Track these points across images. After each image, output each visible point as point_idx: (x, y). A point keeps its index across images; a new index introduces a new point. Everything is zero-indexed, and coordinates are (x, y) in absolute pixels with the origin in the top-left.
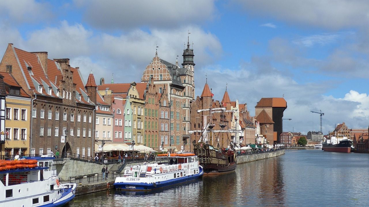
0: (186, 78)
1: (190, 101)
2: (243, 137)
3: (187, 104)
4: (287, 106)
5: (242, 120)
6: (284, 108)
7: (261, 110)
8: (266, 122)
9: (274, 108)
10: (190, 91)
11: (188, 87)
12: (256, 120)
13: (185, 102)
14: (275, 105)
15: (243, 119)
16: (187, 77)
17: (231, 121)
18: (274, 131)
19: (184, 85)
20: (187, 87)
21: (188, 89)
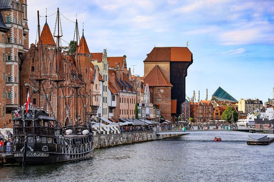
0: (10, 14)
1: (18, 51)
2: (114, 108)
3: (14, 57)
4: (192, 60)
5: (113, 81)
6: (188, 64)
7: (153, 65)
8: (160, 85)
9: (172, 64)
10: (19, 36)
11: (15, 29)
12: (143, 81)
13: (10, 54)
14: (174, 58)
15: (116, 79)
16: (12, 13)
17: (93, 83)
18: (173, 98)
19: (8, 26)
20: (13, 29)
21: (15, 32)
